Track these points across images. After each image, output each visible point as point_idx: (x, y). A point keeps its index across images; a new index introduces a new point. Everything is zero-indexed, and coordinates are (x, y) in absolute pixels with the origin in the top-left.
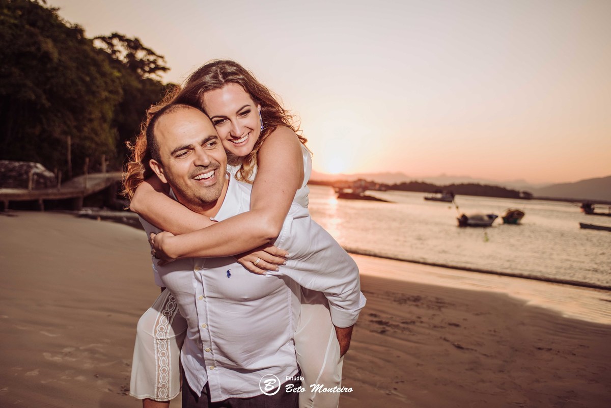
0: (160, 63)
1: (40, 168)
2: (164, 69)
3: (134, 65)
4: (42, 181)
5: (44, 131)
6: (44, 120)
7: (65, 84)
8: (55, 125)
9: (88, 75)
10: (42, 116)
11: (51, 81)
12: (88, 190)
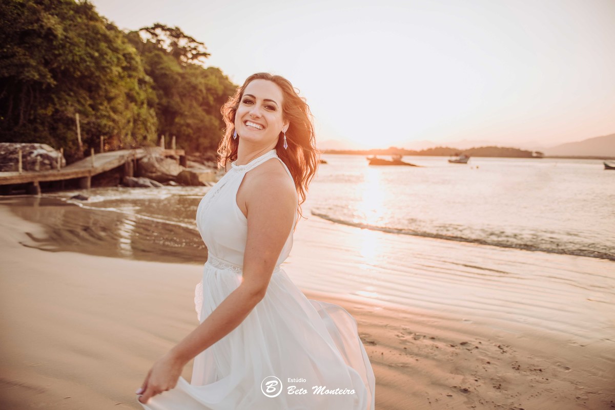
0: (201, 49)
1: (46, 149)
2: (205, 55)
3: (178, 52)
4: (47, 162)
5: (57, 111)
6: (56, 100)
7: (73, 61)
8: (67, 104)
9: (97, 51)
10: (53, 96)
11: (59, 58)
12: (96, 169)
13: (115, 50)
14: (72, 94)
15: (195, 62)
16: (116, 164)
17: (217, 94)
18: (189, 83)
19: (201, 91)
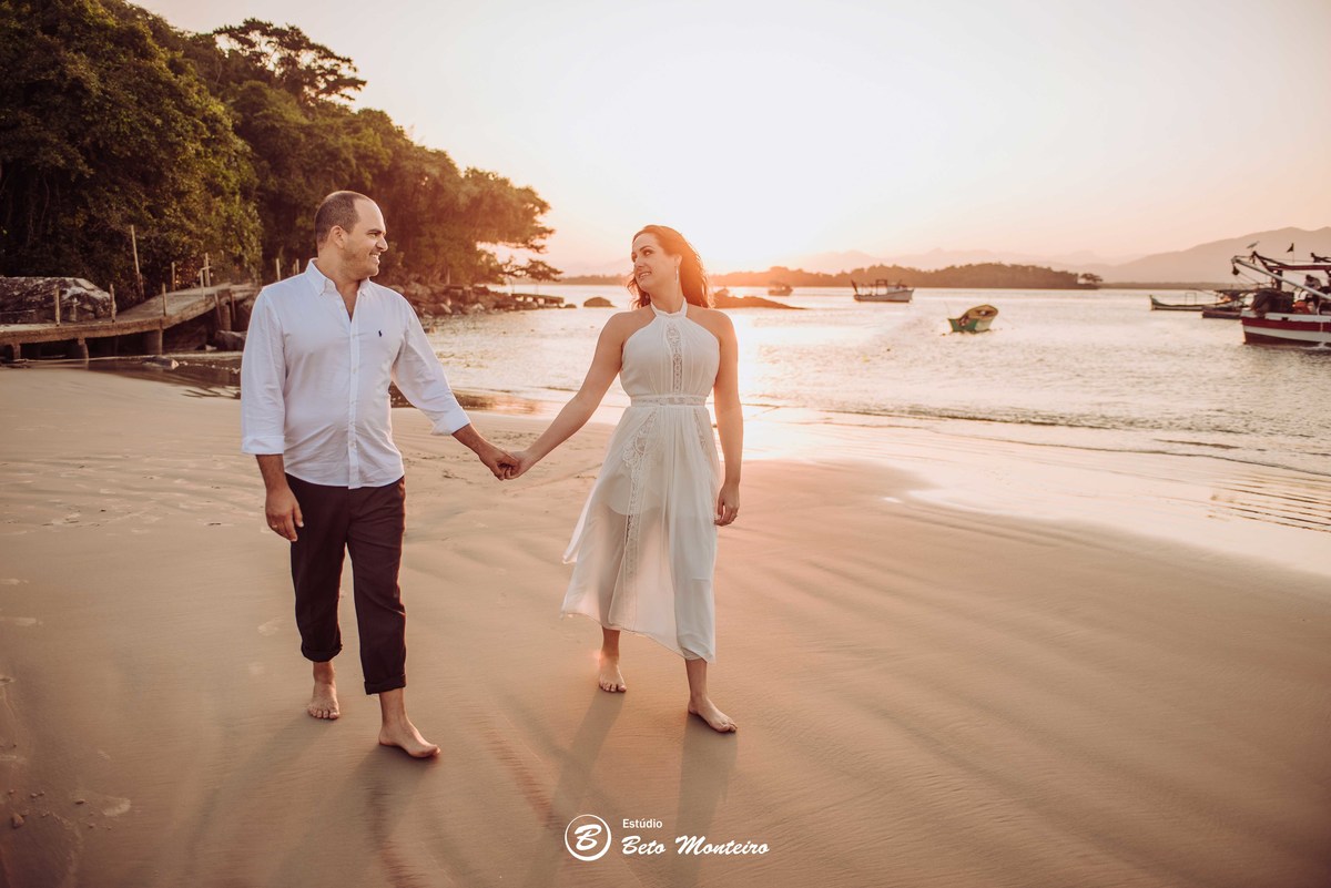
0: (345, 71)
1: (85, 286)
2: (355, 83)
3: (297, 77)
4: (88, 307)
5: (92, 220)
6: (90, 200)
7: (118, 132)
8: (111, 207)
9: (159, 114)
10: (85, 193)
11: (94, 129)
12: (171, 317)
13: (189, 111)
14: (117, 189)
15: (335, 98)
16: (201, 310)
17: (380, 167)
18: (322, 146)
19: (346, 161)
